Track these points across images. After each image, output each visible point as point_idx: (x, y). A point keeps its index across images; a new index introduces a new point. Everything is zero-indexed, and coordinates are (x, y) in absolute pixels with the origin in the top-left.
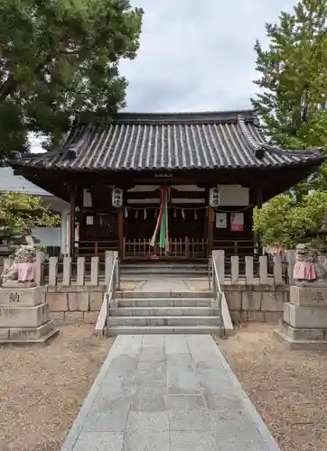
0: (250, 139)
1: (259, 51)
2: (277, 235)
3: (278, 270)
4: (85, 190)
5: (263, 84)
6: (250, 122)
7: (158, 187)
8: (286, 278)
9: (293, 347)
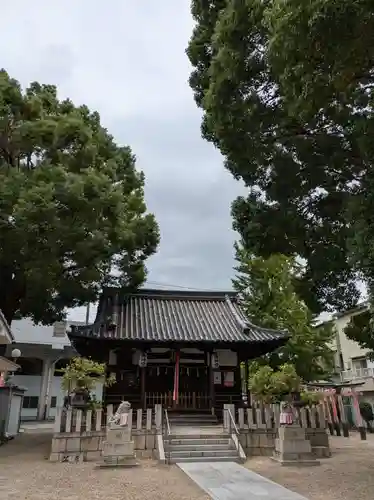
0: (238, 318)
1: (237, 248)
2: (263, 392)
3: (268, 418)
4: (111, 352)
5: (240, 270)
6: (234, 301)
7: (168, 349)
8: (273, 424)
9: (284, 464)
